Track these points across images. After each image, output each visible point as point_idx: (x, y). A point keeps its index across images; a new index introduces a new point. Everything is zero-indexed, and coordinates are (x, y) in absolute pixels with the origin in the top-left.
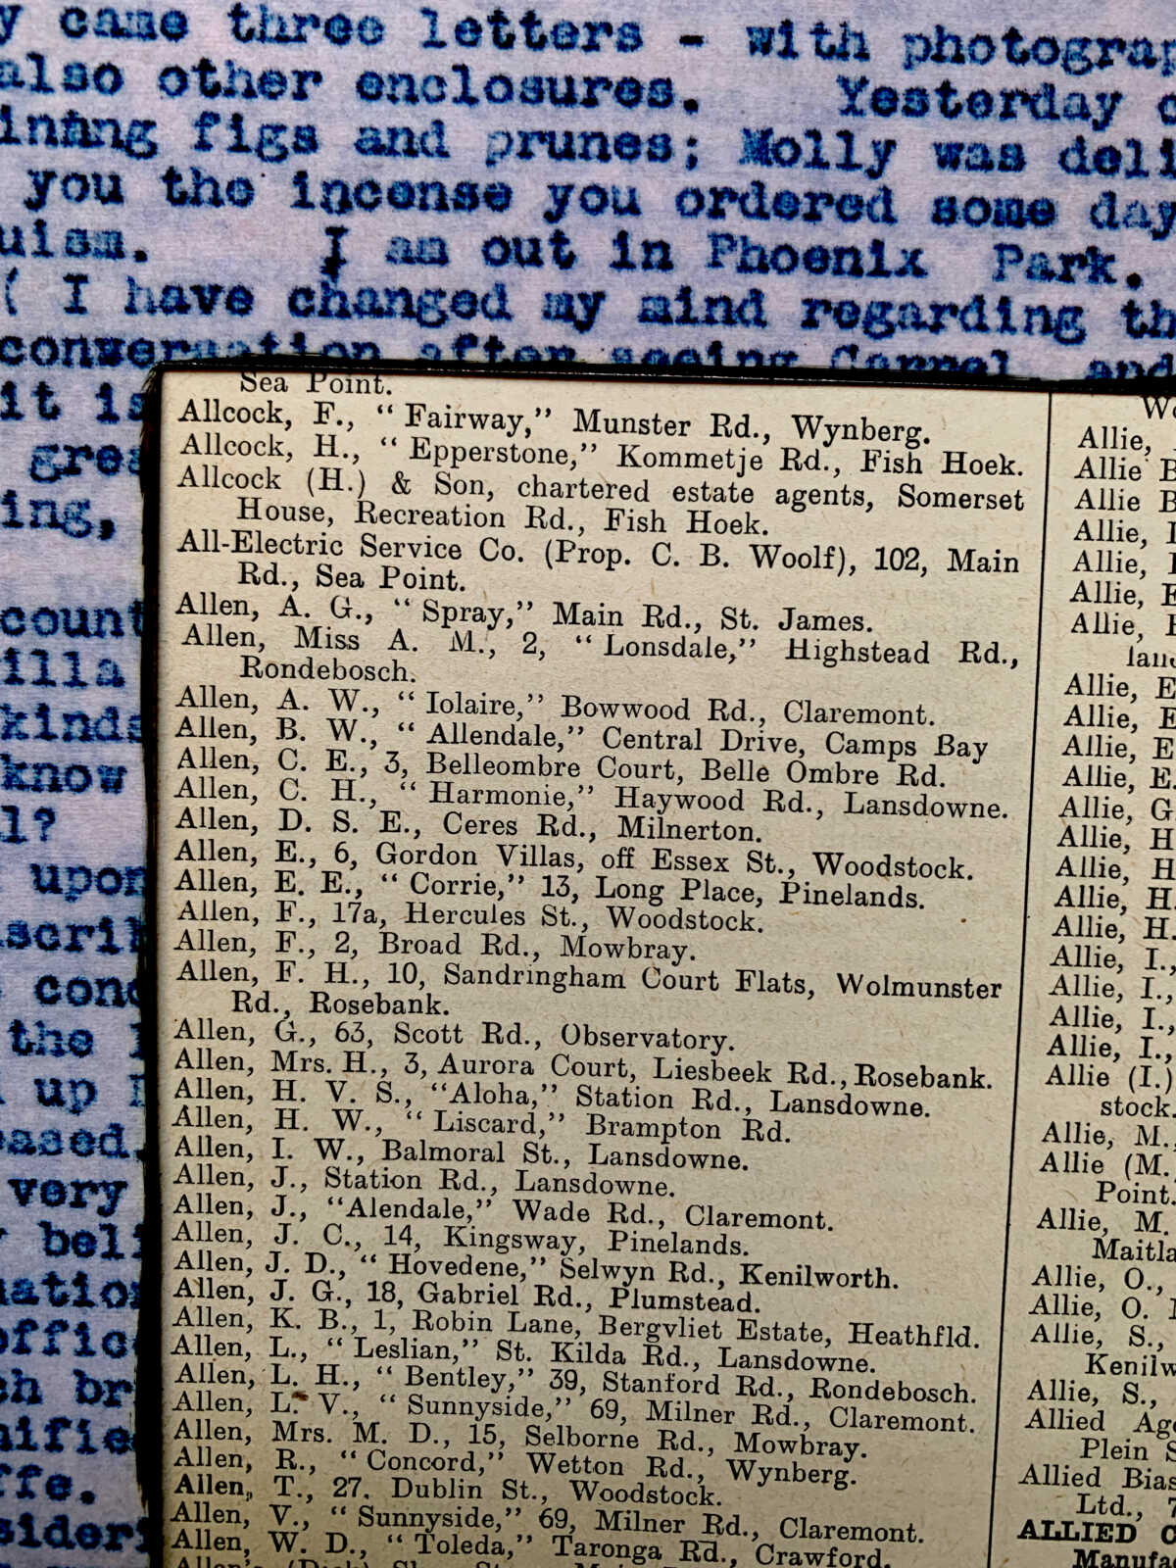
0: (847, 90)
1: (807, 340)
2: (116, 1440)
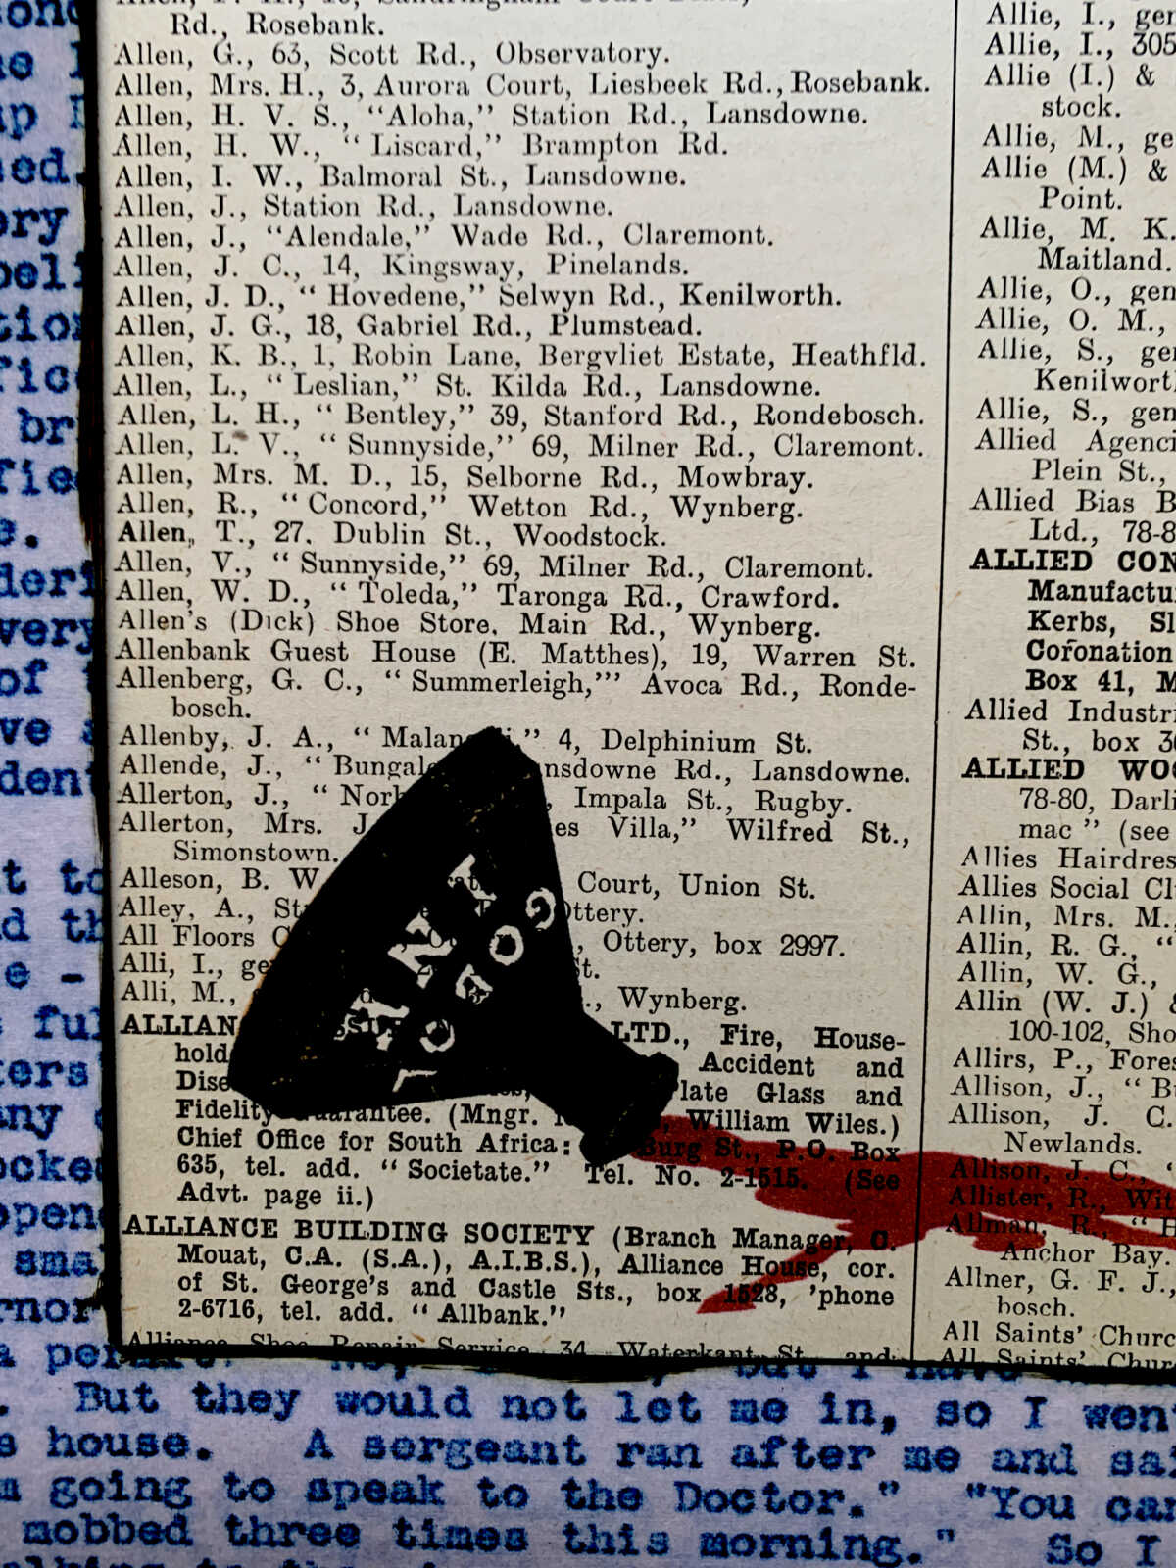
2: (59, 481)
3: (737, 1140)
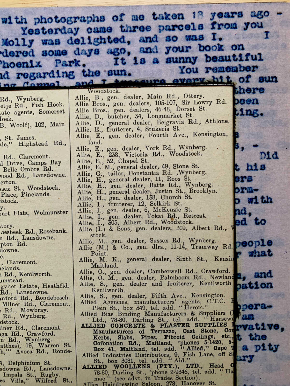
0: (23, 30)
1: (18, 81)
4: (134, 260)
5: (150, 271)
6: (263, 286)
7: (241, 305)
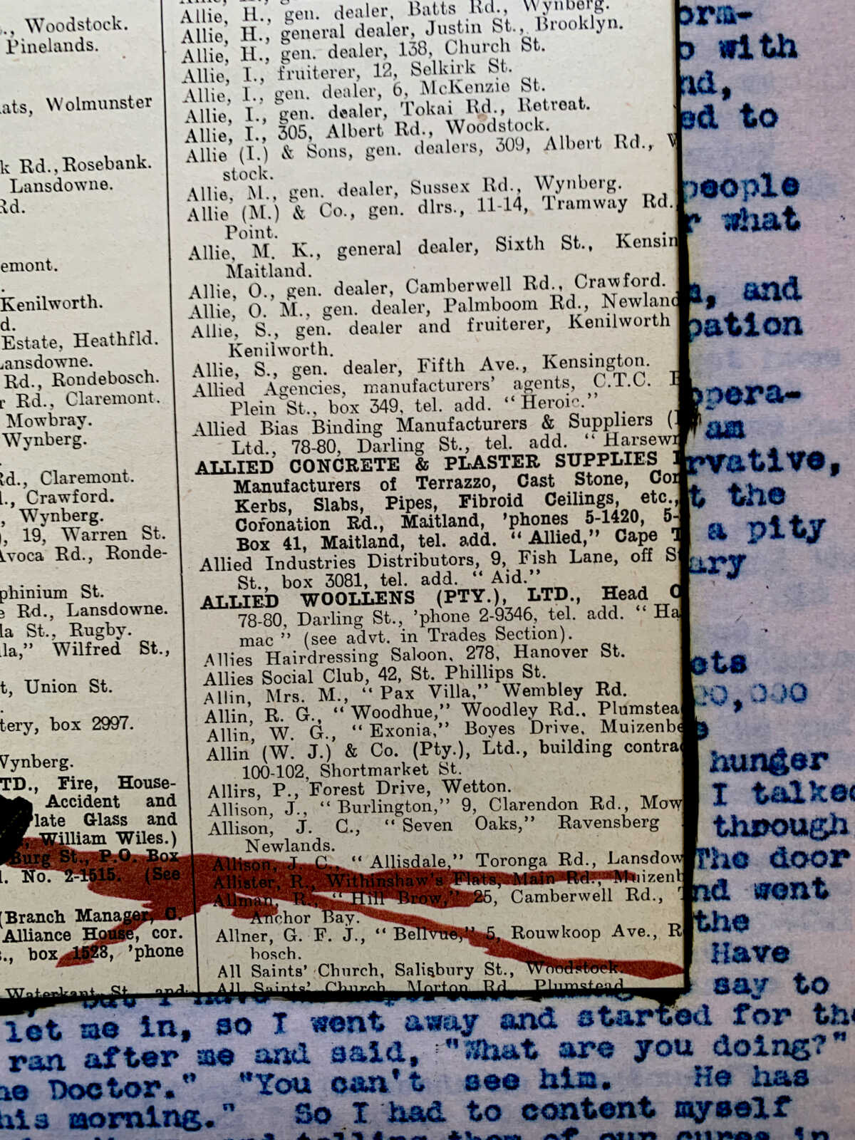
3: (74, 852)
4: (362, 250)
5: (413, 286)
6: (772, 327)
7: (702, 387)
